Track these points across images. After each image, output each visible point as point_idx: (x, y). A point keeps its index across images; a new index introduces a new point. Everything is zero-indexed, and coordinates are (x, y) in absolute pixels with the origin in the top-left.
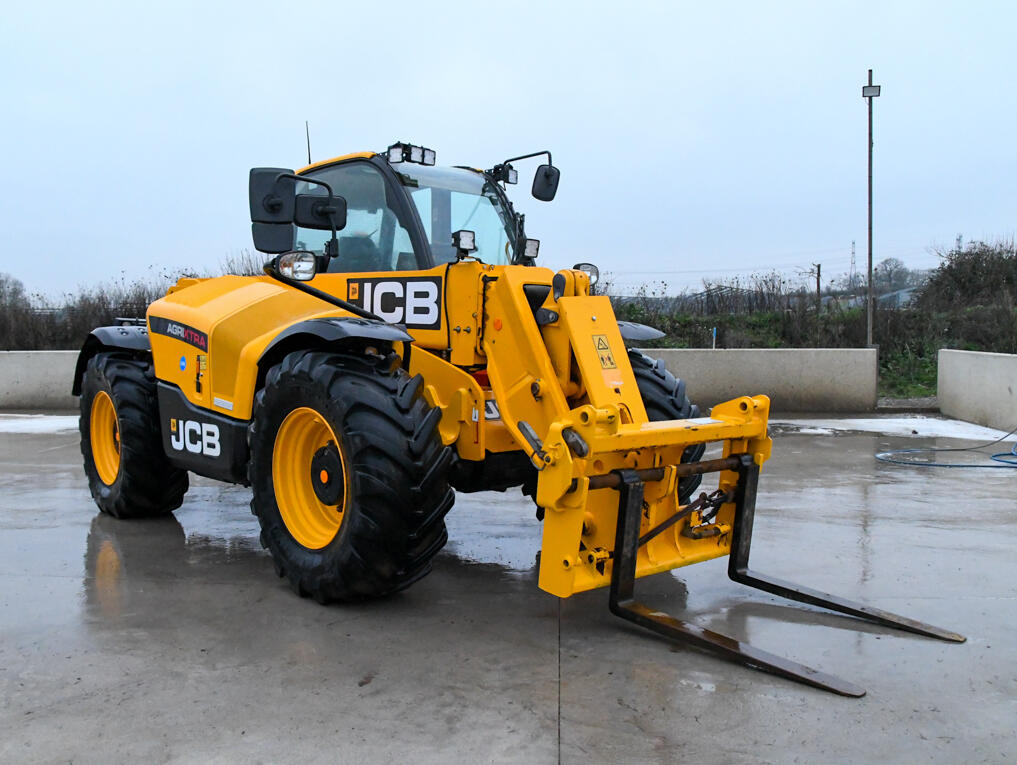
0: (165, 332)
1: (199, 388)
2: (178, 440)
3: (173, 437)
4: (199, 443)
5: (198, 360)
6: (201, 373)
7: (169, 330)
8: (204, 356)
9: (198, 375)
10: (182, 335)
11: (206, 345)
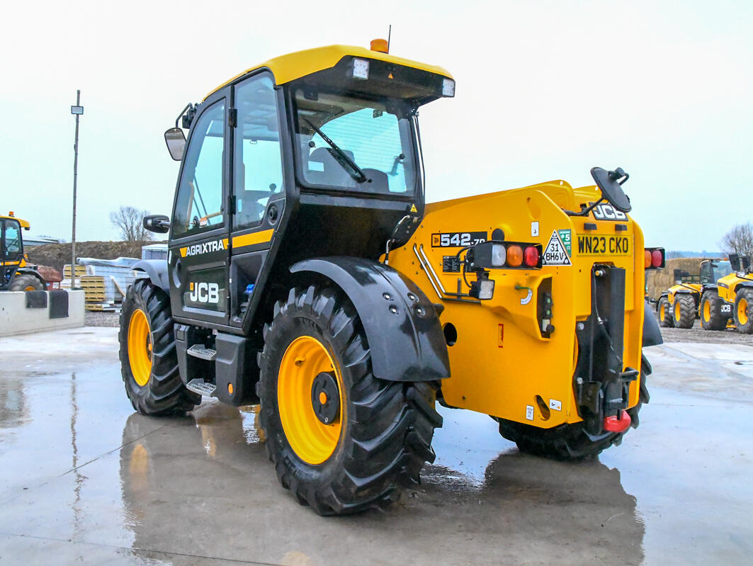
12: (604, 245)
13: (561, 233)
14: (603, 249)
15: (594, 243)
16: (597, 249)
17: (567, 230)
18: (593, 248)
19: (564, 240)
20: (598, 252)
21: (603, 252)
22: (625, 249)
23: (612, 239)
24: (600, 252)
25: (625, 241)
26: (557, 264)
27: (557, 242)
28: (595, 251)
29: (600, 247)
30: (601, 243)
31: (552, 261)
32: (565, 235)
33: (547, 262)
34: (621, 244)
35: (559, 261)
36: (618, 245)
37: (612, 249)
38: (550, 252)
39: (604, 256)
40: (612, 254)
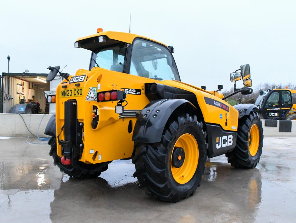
0: (213, 104)
1: (226, 125)
2: (219, 145)
3: (217, 144)
4: (226, 143)
5: (226, 115)
6: (227, 119)
7: (214, 104)
8: (228, 113)
9: (226, 120)
10: (220, 106)
11: (228, 109)
12: (72, 93)
13: (93, 88)
14: (71, 94)
15: (67, 93)
16: (69, 95)
17: (96, 88)
18: (67, 94)
19: (94, 91)
20: (69, 96)
21: (71, 95)
22: (81, 93)
23: (75, 90)
24: (70, 96)
25: (81, 90)
26: (92, 100)
27: (92, 92)
28: (68, 96)
29: (70, 94)
30: (70, 92)
31: (90, 99)
32: (95, 89)
33: (88, 99)
34: (79, 92)
35: (93, 99)
36: (77, 92)
37: (75, 94)
38: (89, 95)
39: (71, 97)
40: (75, 96)
